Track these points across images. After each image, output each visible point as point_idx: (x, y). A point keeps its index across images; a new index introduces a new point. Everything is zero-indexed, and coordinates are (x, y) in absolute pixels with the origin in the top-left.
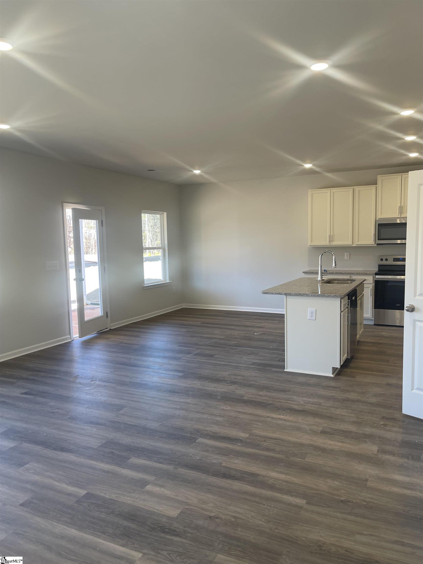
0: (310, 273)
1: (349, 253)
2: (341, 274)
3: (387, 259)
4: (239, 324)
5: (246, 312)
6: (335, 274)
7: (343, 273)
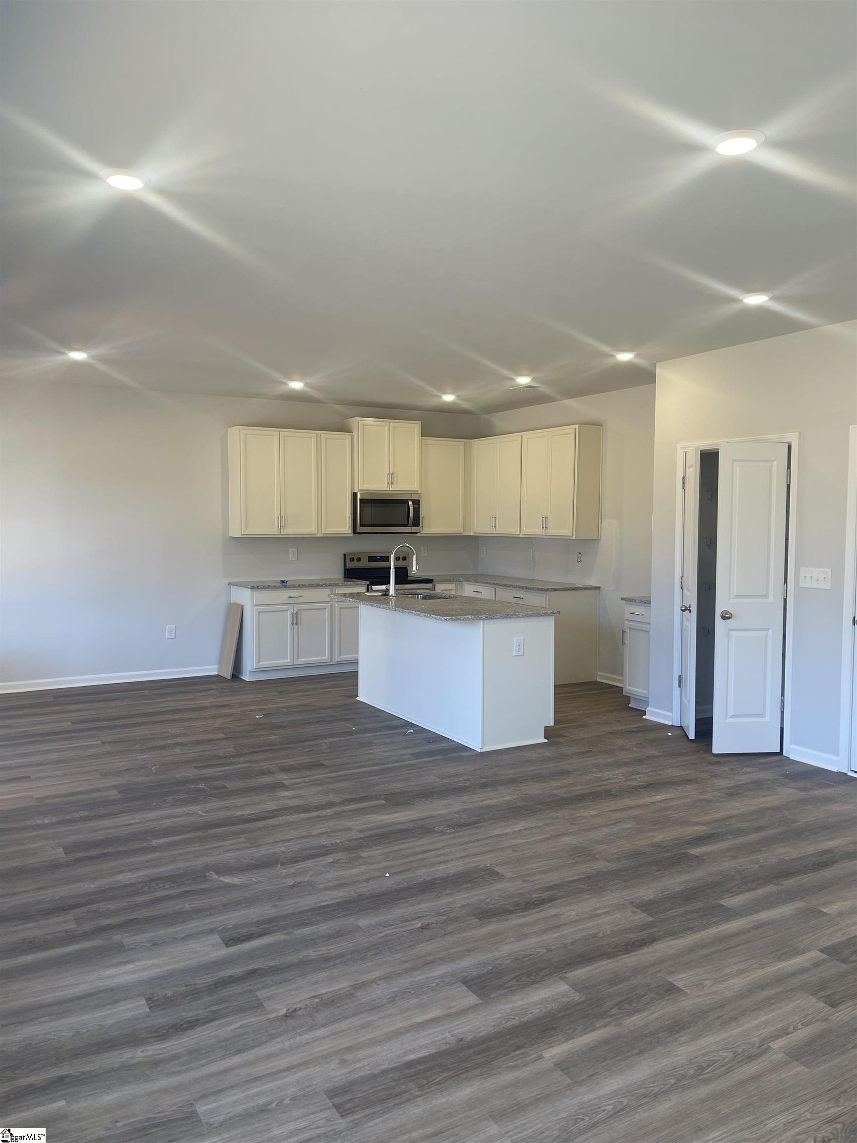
0: (264, 588)
1: (296, 549)
2: (317, 586)
3: (360, 558)
4: (156, 710)
5: (99, 687)
6: (308, 587)
7: (322, 585)
